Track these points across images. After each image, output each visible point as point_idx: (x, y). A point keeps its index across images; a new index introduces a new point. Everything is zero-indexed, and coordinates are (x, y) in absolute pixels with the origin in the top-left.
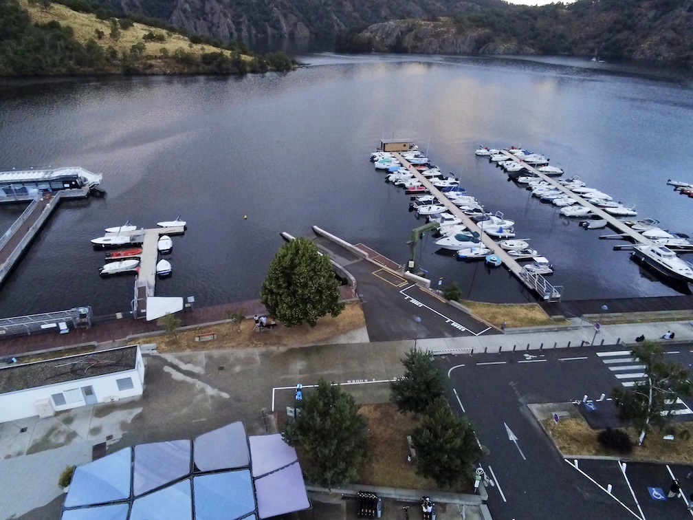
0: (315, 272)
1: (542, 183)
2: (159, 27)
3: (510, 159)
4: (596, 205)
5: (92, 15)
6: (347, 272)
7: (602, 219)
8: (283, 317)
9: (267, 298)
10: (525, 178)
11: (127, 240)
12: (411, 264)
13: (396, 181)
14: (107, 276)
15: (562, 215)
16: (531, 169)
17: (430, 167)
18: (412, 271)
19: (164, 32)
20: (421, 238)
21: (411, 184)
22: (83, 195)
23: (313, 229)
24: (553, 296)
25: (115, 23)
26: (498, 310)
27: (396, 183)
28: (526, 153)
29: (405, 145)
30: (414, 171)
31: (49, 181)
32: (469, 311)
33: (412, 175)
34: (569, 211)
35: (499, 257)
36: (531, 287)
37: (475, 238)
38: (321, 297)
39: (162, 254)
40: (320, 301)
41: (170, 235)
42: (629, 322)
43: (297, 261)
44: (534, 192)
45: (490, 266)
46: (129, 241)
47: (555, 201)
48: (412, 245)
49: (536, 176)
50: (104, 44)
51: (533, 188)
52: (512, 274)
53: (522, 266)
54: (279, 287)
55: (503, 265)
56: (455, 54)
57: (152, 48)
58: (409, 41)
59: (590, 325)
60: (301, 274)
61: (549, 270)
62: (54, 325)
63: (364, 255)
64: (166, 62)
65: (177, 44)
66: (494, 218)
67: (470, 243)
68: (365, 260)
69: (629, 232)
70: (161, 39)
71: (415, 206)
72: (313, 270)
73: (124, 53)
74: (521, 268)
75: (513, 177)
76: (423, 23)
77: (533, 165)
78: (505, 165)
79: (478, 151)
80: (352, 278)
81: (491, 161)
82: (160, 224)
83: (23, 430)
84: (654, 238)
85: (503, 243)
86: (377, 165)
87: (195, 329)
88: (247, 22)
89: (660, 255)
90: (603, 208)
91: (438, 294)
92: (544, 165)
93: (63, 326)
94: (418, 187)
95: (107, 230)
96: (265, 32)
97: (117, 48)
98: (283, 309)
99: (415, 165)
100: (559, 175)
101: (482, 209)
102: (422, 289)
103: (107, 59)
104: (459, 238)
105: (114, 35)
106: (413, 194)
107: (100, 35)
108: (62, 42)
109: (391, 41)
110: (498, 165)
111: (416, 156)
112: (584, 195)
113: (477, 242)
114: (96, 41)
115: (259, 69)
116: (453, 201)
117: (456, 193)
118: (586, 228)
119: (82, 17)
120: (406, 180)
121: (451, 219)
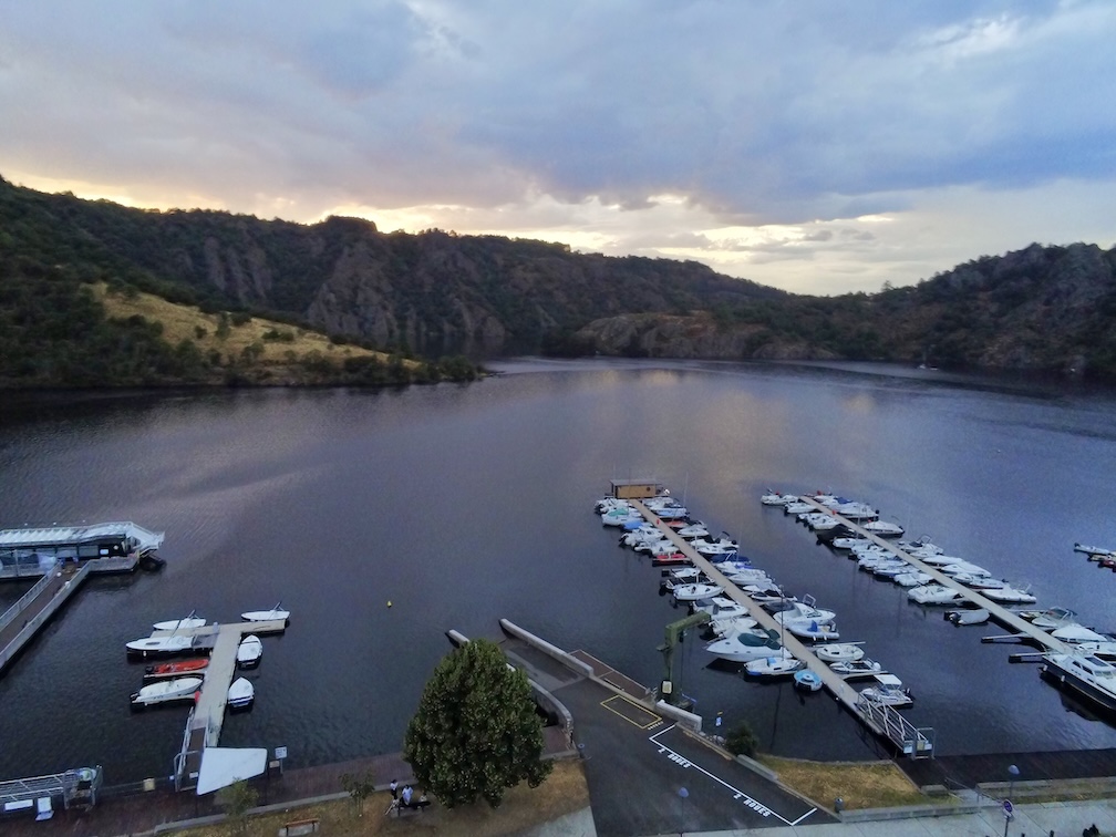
0: (501, 701)
1: (872, 547)
2: (287, 323)
3: (816, 511)
4: (966, 584)
5: (194, 308)
6: (557, 702)
7: (980, 608)
8: (442, 789)
9: (415, 751)
10: (844, 540)
11: (186, 643)
12: (667, 687)
13: (637, 546)
14: (141, 709)
15: (912, 601)
16: (853, 527)
17: (691, 523)
18: (669, 699)
19: (294, 330)
20: (681, 640)
21: (661, 549)
22: (127, 567)
23: (501, 624)
24: (919, 748)
25: (224, 317)
26: (825, 774)
27: (637, 549)
28: (842, 501)
29: (649, 489)
30: (665, 529)
31: (78, 545)
32: (775, 776)
33: (662, 535)
34: (923, 595)
35: (815, 675)
36: (879, 731)
37: (772, 641)
38: (510, 748)
39: (242, 669)
40: (509, 756)
41: (260, 635)
42: (1064, 798)
43: (471, 682)
44: (861, 562)
45: (803, 691)
46: (190, 646)
47: (898, 578)
48: (667, 652)
49: (862, 537)
50: (204, 346)
51: (860, 555)
52: (842, 705)
53: (858, 690)
54: (438, 729)
55: (825, 688)
56: (717, 358)
57: (273, 350)
58: (648, 341)
59: (993, 803)
60: (477, 705)
61: (903, 699)
62: (29, 803)
63: (586, 671)
64: (291, 370)
65: (311, 345)
66: (801, 606)
67: (765, 650)
68: (588, 680)
69: (1029, 630)
70: (288, 338)
71: (669, 585)
72: (499, 697)
73: (231, 357)
74: (857, 694)
75: (826, 538)
76: (668, 318)
77: (854, 520)
78: (809, 519)
79: (764, 498)
80: (566, 712)
81: (786, 513)
82: (246, 615)
84: (1074, 641)
85: (820, 650)
86: (606, 519)
87: (282, 812)
88: (415, 316)
89: (1090, 672)
90: (979, 590)
91: (717, 742)
92: (872, 519)
93: (45, 805)
94: (672, 554)
95: (157, 626)
96: (440, 330)
97: (221, 351)
98: (443, 773)
99: (666, 520)
100: (898, 536)
101: (779, 591)
102: (689, 733)
103: (205, 366)
104: (746, 640)
105: (222, 333)
106: (665, 566)
107: (201, 333)
108: (143, 344)
109: (623, 340)
110: (798, 520)
111: (667, 506)
112: (943, 568)
113: (776, 647)
114: (193, 341)
115: (427, 379)
116: (731, 578)
117: (735, 564)
118: (955, 622)
119: (180, 310)
120: (653, 544)
121: (730, 608)
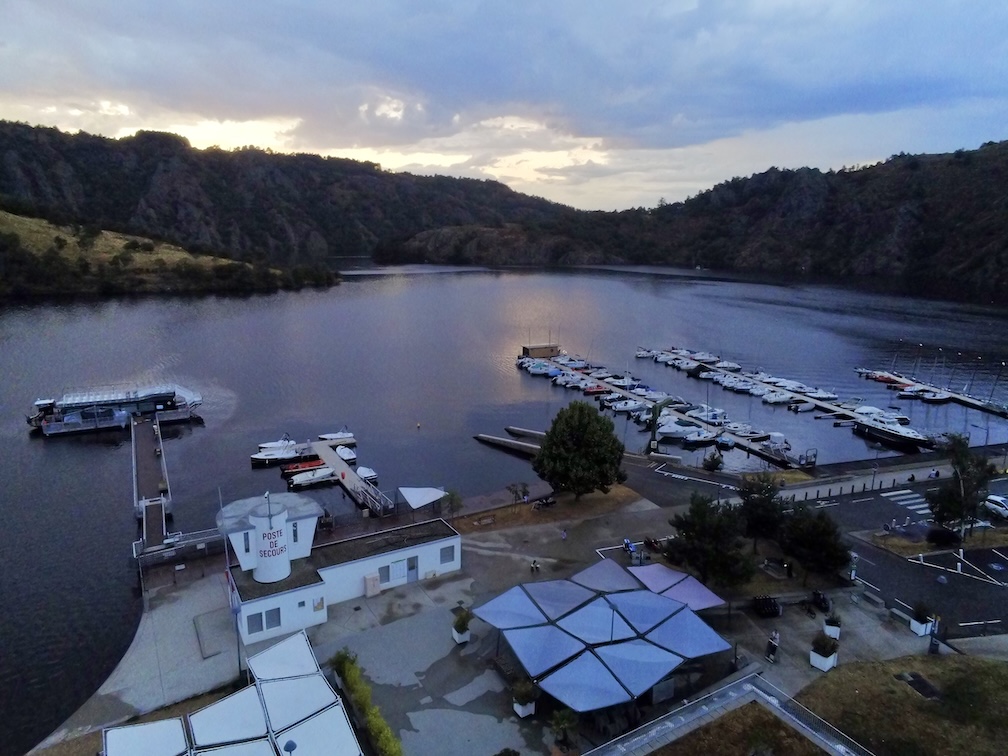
1: (727, 376)
3: (678, 359)
4: (793, 392)
7: (808, 402)
10: (706, 374)
11: (295, 454)
12: (654, 444)
15: (766, 402)
16: (707, 366)
18: (656, 451)
21: (585, 385)
22: (186, 417)
23: (509, 431)
27: (567, 386)
28: (691, 353)
30: (579, 374)
31: (135, 403)
32: (740, 476)
33: (580, 377)
34: (771, 398)
35: (728, 439)
39: (352, 463)
41: (344, 446)
44: (723, 385)
46: (298, 455)
47: (751, 391)
49: (716, 371)
50: (69, 255)
51: (720, 381)
52: (753, 451)
53: (758, 444)
58: (470, 250)
64: (164, 277)
67: (694, 428)
69: (840, 411)
70: (148, 249)
71: (607, 404)
73: (100, 266)
75: (693, 374)
76: (485, 229)
77: (706, 363)
78: (675, 364)
81: (657, 362)
82: (321, 436)
83: (357, 609)
85: (726, 427)
86: (532, 370)
88: (238, 231)
89: (884, 423)
90: (804, 394)
91: (697, 468)
92: (717, 362)
94: (594, 387)
95: (261, 446)
97: (87, 260)
99: (576, 369)
100: (739, 369)
104: (681, 424)
105: (84, 244)
106: (595, 394)
107: (61, 243)
109: (448, 250)
110: (668, 365)
111: (570, 361)
112: (776, 385)
113: (698, 427)
114: (56, 250)
116: (645, 397)
117: (643, 389)
118: (797, 411)
120: (579, 382)
